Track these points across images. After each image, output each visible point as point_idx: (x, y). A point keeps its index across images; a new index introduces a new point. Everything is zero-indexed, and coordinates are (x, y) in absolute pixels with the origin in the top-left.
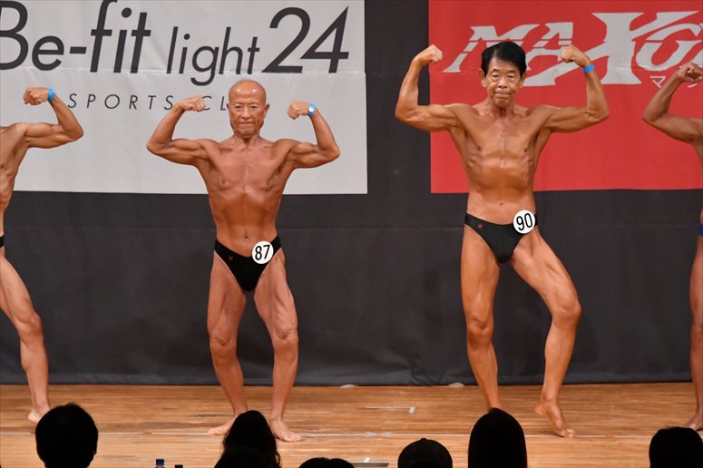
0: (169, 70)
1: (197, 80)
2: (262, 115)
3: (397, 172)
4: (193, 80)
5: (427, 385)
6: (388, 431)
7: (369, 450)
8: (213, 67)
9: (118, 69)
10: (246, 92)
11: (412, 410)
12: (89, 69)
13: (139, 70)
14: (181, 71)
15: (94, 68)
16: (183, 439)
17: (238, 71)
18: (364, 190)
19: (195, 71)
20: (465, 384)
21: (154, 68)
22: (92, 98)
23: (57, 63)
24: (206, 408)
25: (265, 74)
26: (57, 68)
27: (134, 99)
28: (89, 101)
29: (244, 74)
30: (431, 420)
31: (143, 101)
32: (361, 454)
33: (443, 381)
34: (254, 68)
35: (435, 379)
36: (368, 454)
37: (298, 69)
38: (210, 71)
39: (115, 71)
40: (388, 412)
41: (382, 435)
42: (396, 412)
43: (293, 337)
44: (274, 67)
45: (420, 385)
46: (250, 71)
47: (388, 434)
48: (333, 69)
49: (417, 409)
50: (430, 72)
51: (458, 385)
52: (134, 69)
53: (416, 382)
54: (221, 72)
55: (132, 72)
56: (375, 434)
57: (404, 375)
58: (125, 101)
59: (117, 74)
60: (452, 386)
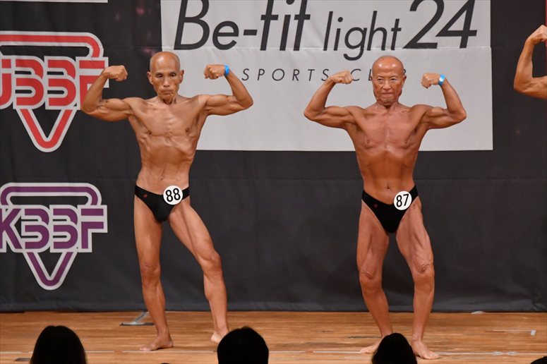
0: (325, 48)
1: (349, 56)
2: (400, 86)
3: (518, 132)
4: (346, 56)
6: (512, 350)
8: (362, 45)
9: (283, 47)
10: (387, 67)
11: (533, 333)
12: (260, 48)
13: (300, 48)
14: (336, 48)
15: (263, 47)
16: (337, 357)
17: (383, 48)
18: (489, 147)
19: (347, 48)
21: (313, 47)
22: (262, 72)
23: (233, 43)
24: (358, 330)
25: (405, 50)
26: (233, 48)
27: (296, 72)
28: (259, 75)
29: (388, 51)
31: (304, 74)
34: (396, 45)
37: (434, 46)
38: (359, 48)
39: (281, 50)
40: (512, 334)
41: (508, 353)
42: (519, 335)
43: (430, 271)
44: (413, 44)
45: (539, 312)
46: (393, 48)
47: (513, 353)
48: (463, 45)
49: (537, 332)
52: (297, 47)
53: (536, 309)
54: (369, 49)
55: (294, 50)
56: (501, 353)
57: (526, 303)
58: (289, 74)
59: (282, 52)
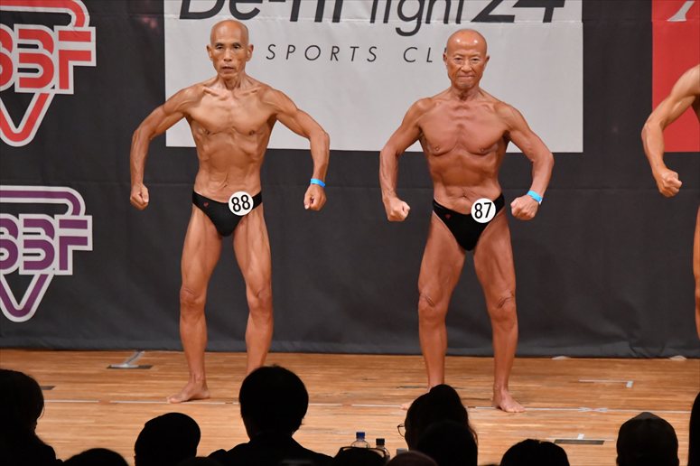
0: (373, 20)
1: (403, 30)
3: (615, 130)
4: (398, 30)
5: (647, 358)
6: (603, 406)
7: (583, 427)
8: (419, 16)
9: (319, 18)
11: (629, 385)
12: (289, 18)
13: (341, 20)
14: (386, 21)
15: (294, 17)
16: (383, 412)
17: (446, 21)
18: (579, 148)
19: (401, 21)
20: (688, 357)
21: (357, 18)
22: (291, 49)
23: (256, 12)
24: (408, 379)
25: (474, 23)
26: (256, 17)
27: (336, 50)
28: (289, 52)
29: (452, 23)
30: (649, 395)
31: (345, 53)
32: (575, 430)
33: (663, 354)
34: (462, 17)
35: (656, 351)
36: (582, 430)
37: (510, 19)
38: (416, 21)
39: (316, 21)
40: (604, 386)
41: (597, 410)
42: (611, 387)
43: (510, 306)
44: (484, 17)
45: (638, 358)
46: (458, 21)
47: (604, 410)
48: (548, 18)
49: (634, 383)
50: (653, 21)
51: (680, 359)
52: (336, 18)
53: (634, 354)
54: (428, 21)
55: (333, 21)
56: (590, 410)
57: (623, 347)
58: (326, 53)
59: (318, 23)
60: (673, 359)
